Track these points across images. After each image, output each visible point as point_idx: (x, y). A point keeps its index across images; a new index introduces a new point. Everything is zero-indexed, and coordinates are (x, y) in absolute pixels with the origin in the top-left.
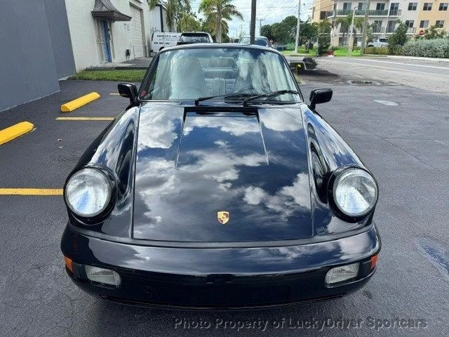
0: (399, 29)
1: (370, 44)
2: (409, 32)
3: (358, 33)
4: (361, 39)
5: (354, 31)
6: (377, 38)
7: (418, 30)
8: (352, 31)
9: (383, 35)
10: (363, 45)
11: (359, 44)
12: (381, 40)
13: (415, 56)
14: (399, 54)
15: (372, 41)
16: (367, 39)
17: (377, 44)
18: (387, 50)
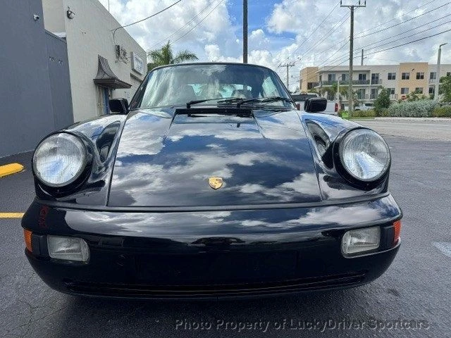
0: (382, 93)
1: (356, 108)
2: (392, 97)
3: (344, 99)
4: (347, 105)
5: (340, 98)
6: (362, 102)
7: (400, 96)
8: (338, 98)
9: (368, 101)
10: (350, 109)
11: (346, 108)
12: (367, 105)
13: (401, 116)
14: (385, 116)
15: (358, 106)
16: (353, 103)
17: (363, 108)
18: (373, 113)
